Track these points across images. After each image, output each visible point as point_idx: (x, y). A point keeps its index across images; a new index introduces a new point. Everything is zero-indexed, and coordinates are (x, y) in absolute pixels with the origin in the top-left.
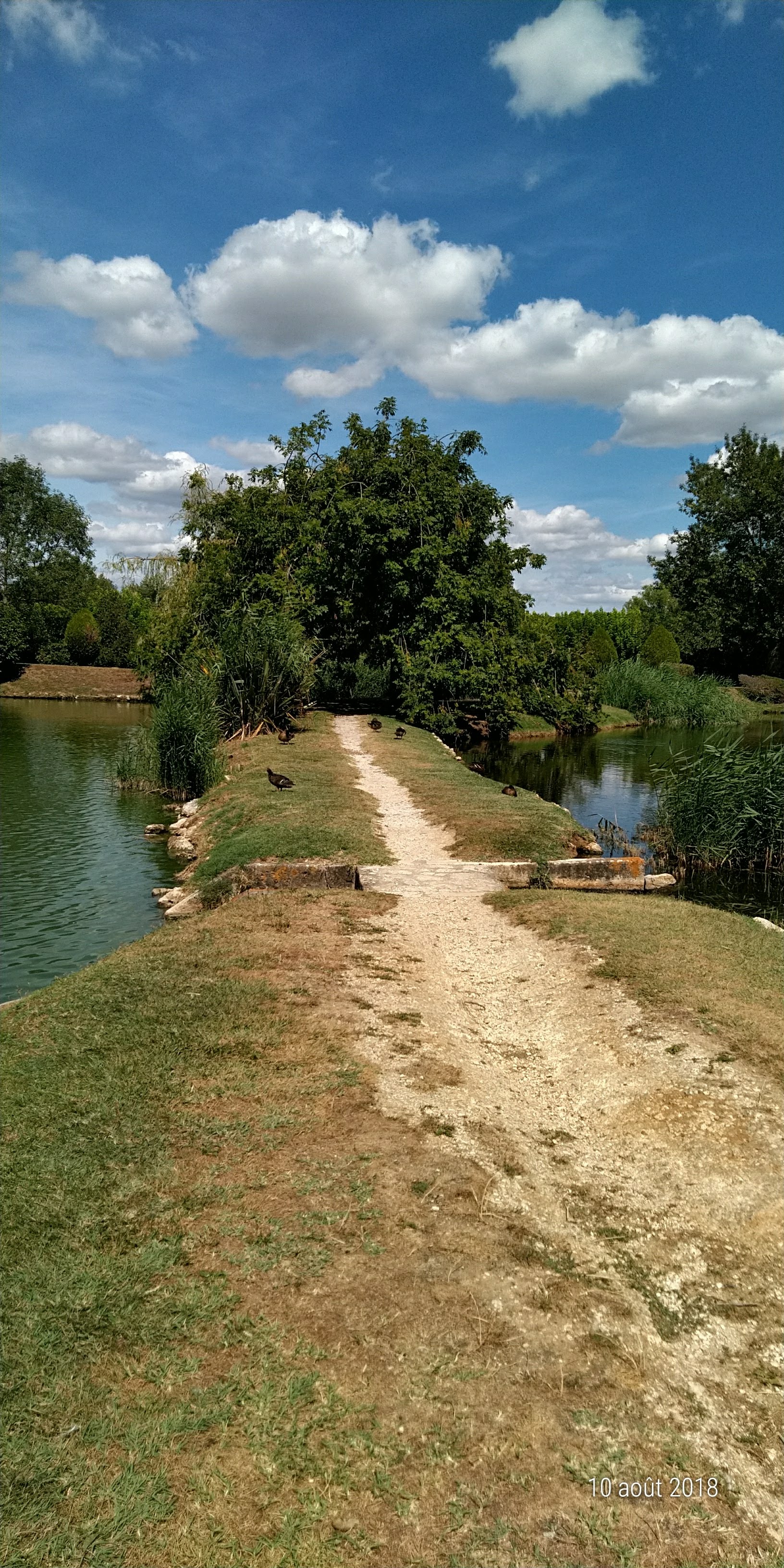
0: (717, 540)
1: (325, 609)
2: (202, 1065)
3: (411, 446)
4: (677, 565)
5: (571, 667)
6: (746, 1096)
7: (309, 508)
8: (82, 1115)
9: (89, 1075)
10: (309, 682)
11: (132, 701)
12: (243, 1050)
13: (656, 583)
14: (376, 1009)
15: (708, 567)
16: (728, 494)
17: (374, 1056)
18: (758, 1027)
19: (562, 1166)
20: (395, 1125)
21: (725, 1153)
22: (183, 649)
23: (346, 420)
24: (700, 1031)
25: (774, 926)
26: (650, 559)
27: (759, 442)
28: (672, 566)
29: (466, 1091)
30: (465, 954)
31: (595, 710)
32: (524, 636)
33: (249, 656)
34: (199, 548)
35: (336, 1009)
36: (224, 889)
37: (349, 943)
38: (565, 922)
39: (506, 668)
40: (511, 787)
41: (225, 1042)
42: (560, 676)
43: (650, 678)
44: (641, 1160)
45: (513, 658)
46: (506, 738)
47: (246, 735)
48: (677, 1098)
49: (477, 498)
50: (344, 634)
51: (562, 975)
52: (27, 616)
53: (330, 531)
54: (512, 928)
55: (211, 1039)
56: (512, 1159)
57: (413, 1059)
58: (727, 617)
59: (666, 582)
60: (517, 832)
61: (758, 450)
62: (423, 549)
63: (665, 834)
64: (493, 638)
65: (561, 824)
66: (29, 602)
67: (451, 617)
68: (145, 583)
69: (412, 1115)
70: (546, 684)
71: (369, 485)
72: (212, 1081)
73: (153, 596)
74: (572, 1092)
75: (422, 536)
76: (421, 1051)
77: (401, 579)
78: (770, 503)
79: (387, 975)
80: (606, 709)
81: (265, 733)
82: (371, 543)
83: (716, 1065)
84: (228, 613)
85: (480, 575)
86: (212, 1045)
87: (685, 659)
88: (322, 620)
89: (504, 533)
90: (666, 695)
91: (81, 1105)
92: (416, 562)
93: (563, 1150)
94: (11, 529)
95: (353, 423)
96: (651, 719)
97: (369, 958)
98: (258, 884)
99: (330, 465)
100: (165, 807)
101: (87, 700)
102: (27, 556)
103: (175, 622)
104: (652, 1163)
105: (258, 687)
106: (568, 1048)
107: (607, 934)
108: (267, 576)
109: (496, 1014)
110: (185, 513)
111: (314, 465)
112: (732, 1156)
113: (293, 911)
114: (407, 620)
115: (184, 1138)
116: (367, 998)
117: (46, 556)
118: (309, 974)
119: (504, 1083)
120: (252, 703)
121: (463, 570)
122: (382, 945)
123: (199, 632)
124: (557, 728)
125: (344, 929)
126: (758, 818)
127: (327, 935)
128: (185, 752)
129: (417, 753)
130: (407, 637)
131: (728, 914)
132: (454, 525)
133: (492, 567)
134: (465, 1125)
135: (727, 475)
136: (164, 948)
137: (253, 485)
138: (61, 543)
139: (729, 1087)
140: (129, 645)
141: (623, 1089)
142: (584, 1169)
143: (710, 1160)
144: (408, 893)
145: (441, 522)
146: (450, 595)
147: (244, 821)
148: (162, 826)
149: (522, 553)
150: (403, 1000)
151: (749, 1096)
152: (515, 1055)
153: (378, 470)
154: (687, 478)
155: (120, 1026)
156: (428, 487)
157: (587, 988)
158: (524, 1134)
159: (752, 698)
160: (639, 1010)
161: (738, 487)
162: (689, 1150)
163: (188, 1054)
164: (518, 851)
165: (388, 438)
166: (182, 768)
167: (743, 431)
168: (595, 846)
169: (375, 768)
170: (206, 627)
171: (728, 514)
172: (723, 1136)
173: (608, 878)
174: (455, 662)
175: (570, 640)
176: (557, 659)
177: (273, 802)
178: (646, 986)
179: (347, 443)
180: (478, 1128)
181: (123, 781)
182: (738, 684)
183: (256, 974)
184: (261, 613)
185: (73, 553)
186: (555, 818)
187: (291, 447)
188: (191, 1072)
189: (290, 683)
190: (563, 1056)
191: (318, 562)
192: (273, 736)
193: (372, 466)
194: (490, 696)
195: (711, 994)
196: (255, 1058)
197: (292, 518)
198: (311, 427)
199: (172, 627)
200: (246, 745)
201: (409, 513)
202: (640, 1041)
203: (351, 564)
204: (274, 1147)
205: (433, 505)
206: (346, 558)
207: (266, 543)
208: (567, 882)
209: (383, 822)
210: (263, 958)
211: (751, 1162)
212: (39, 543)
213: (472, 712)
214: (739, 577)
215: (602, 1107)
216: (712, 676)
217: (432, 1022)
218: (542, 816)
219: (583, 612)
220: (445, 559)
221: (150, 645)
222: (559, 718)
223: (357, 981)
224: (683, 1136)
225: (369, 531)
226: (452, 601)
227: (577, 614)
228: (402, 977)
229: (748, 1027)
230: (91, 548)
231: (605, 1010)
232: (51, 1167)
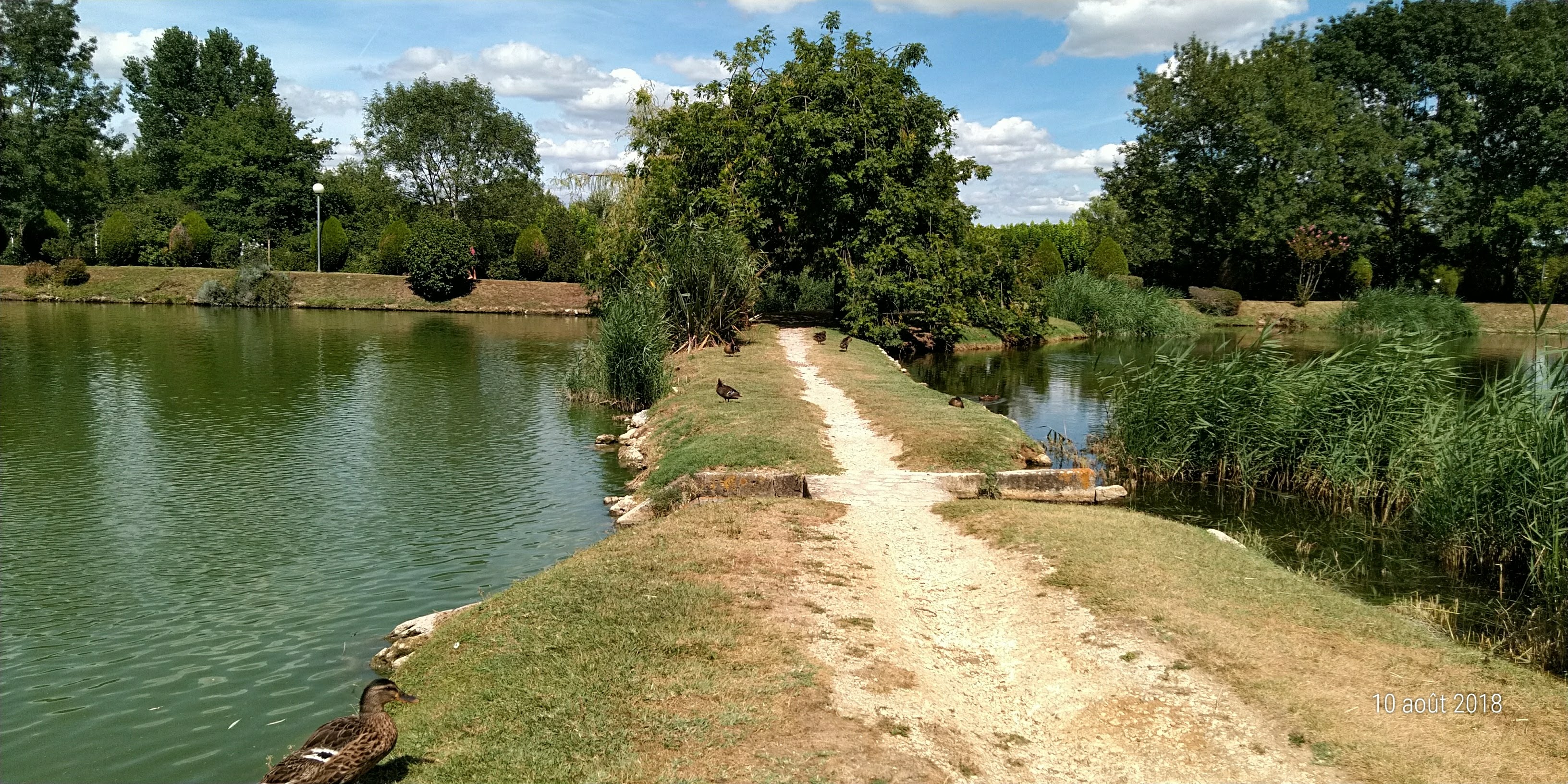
0: (1167, 150)
1: (770, 222)
2: (661, 664)
3: (856, 59)
4: (1125, 176)
5: (1017, 280)
6: (1203, 703)
7: (754, 123)
8: (547, 709)
9: (552, 672)
10: (753, 295)
11: (580, 315)
12: (700, 650)
13: (1104, 195)
14: (829, 613)
15: (1157, 178)
16: (1178, 104)
17: (828, 658)
18: (1214, 636)
19: (1017, 768)
20: (851, 725)
21: (1181, 758)
22: (630, 263)
23: (790, 34)
24: (1154, 639)
25: (1229, 539)
26: (1097, 170)
27: (1210, 51)
28: (1120, 177)
29: (920, 694)
30: (916, 562)
31: (1042, 322)
32: (970, 249)
33: (695, 269)
34: (645, 164)
35: (790, 612)
36: (674, 497)
37: (799, 549)
38: (1015, 532)
39: (951, 280)
40: (958, 399)
41: (682, 642)
42: (1006, 288)
43: (1098, 290)
44: (1097, 764)
45: (958, 270)
46: (951, 349)
47: (693, 348)
48: (1132, 704)
49: (921, 110)
50: (788, 248)
51: (1014, 583)
52: (477, 232)
53: (774, 145)
54: (961, 537)
55: (669, 639)
56: (968, 760)
57: (866, 662)
58: (1176, 228)
59: (1114, 193)
60: (965, 443)
61: (1209, 59)
62: (867, 162)
63: (1115, 446)
64: (938, 251)
65: (1010, 436)
66: (480, 219)
67: (896, 229)
68: (592, 199)
69: (867, 716)
70: (992, 296)
71: (813, 98)
72: (672, 680)
73: (600, 211)
74: (1026, 698)
75: (867, 149)
76: (874, 654)
77: (845, 191)
78: (1222, 112)
79: (839, 581)
80: (1053, 321)
81: (711, 346)
82: (816, 156)
83: (1171, 673)
84: (676, 227)
85: (924, 188)
86: (669, 644)
87: (1134, 271)
88: (767, 233)
89: (948, 146)
90: (1114, 307)
91: (547, 700)
92: (860, 175)
93: (1017, 752)
94: (462, 148)
95: (798, 37)
96: (1099, 332)
97: (820, 564)
98: (708, 493)
99: (775, 80)
100: (614, 418)
101: (536, 314)
102: (477, 174)
103: (622, 237)
104: (1107, 766)
105: (704, 300)
106: (1022, 654)
107: (1059, 543)
108: (712, 189)
109: (948, 620)
110: (632, 129)
111: (759, 80)
112: (1189, 762)
113: (744, 519)
114: (851, 233)
115: (646, 733)
116: (820, 603)
117: (496, 173)
118: (762, 579)
119: (957, 687)
120: (698, 316)
121: (908, 183)
122: (832, 552)
123: (646, 247)
124: (1003, 340)
125: (794, 536)
126: (1210, 429)
127: (778, 542)
128: (634, 364)
129: (862, 364)
130: (851, 250)
131: (1181, 525)
132: (898, 138)
133: (936, 179)
134: (921, 726)
135: (1177, 84)
136: (620, 553)
137: (699, 100)
138: (510, 160)
139: (1185, 694)
140: (576, 260)
141: (1077, 695)
142: (1039, 772)
143: (1167, 765)
144: (856, 503)
145: (886, 135)
146: (895, 207)
147: (692, 431)
148: (612, 437)
149: (967, 165)
150: (855, 605)
151: (1206, 704)
152: (968, 661)
153: (822, 83)
154: (1135, 88)
155: (581, 627)
156: (872, 100)
157: (1039, 596)
158: (979, 736)
159: (1203, 310)
160: (1092, 617)
161: (1188, 96)
162: (1145, 755)
163: (647, 654)
164: (967, 462)
165: (832, 51)
166: (631, 380)
167: (1193, 39)
168: (1044, 458)
169: (821, 379)
170: (652, 242)
171: (1178, 123)
172: (1180, 742)
173: (1058, 489)
174: (899, 274)
175: (1017, 252)
176: (1003, 271)
177: (722, 413)
178: (1099, 594)
179: (792, 57)
180: (933, 730)
181: (573, 392)
182: (1188, 296)
183: (710, 577)
184: (706, 227)
185: (522, 170)
186: (1003, 430)
187: (736, 62)
188: (650, 672)
189: (735, 296)
190: (1016, 662)
191: (763, 175)
192: (719, 349)
193: (816, 80)
194: (935, 309)
195: (1165, 603)
196: (712, 658)
197: (737, 133)
198: (756, 42)
199: (620, 242)
200: (693, 357)
201: (854, 126)
202: (1094, 648)
203: (795, 178)
204: (734, 743)
205: (877, 118)
206: (791, 172)
207: (712, 158)
208: (1017, 493)
209: (830, 433)
210: (716, 563)
211: (1208, 767)
212: (489, 161)
213: (916, 324)
214: (1189, 188)
215: (1056, 712)
216: (1162, 288)
217: (884, 627)
218: (992, 428)
219: (1029, 224)
220: (890, 172)
221: (598, 259)
222: (1005, 330)
223: (808, 587)
224: (1138, 741)
225: (814, 145)
226: (897, 215)
227: (1023, 226)
228: (853, 584)
229: (1204, 636)
230: (538, 165)
231: (1058, 618)
232: (520, 758)
